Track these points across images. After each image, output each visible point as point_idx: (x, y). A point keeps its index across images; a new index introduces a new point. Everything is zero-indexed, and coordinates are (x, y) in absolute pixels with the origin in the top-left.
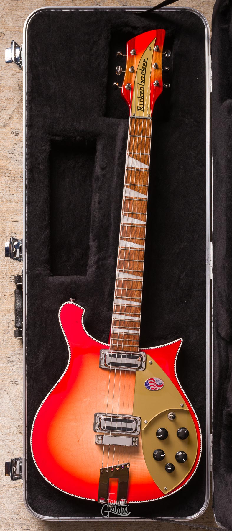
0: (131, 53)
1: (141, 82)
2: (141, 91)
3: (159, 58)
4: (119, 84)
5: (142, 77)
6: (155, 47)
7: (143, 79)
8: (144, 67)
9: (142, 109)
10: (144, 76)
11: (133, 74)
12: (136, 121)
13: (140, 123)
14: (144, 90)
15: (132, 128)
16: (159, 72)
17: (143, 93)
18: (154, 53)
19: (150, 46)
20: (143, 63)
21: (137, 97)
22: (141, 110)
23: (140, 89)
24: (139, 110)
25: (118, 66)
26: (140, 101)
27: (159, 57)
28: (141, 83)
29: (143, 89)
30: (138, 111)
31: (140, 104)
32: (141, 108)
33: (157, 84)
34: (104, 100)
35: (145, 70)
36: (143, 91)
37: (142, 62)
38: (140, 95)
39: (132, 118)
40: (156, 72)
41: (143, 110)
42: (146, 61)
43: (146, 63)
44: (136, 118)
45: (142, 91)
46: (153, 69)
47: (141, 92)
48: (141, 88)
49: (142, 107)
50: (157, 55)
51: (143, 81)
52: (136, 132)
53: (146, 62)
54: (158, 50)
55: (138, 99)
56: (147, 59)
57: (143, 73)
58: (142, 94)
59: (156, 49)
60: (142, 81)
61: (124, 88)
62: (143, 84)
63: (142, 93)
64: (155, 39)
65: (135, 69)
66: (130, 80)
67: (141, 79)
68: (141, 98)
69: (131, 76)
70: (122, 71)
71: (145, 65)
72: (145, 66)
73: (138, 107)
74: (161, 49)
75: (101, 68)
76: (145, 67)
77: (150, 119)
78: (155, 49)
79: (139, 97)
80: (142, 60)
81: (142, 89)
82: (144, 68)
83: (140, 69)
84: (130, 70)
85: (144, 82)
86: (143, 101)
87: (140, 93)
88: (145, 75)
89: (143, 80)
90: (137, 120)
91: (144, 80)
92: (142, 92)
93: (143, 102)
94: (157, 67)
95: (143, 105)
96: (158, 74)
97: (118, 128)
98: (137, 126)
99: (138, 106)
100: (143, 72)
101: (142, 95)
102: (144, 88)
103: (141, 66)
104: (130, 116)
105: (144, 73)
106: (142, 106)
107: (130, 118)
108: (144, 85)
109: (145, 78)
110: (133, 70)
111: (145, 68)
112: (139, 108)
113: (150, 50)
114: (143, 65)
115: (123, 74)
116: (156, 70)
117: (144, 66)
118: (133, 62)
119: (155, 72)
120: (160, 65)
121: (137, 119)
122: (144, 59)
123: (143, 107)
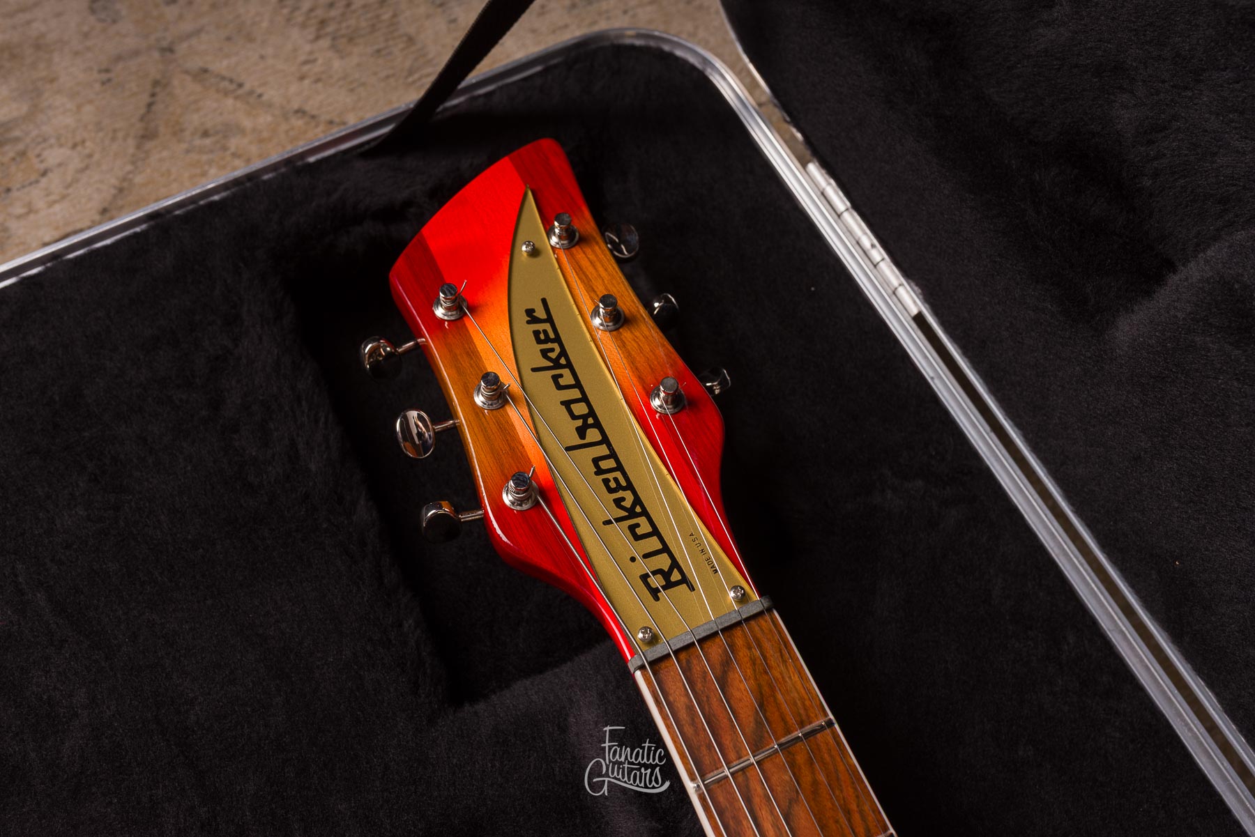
0: (440, 312)
1: (581, 432)
2: (606, 482)
3: (601, 269)
4: (452, 504)
5: (567, 404)
6: (549, 232)
7: (580, 409)
8: (552, 350)
9: (676, 576)
10: (576, 394)
11: (514, 414)
12: (687, 671)
13: (718, 667)
14: (620, 467)
15: (689, 730)
16: (647, 336)
17: (624, 483)
18: (564, 259)
19: (522, 234)
20: (536, 333)
21: (608, 522)
22: (669, 585)
23: (599, 471)
24: (665, 588)
25: (401, 410)
26: (637, 538)
27: (598, 265)
28: (582, 436)
29: (611, 463)
30: (657, 599)
31: (646, 556)
32: (666, 575)
33: (675, 399)
34: (409, 624)
35: (563, 361)
36: (618, 474)
37: (525, 331)
38: (618, 502)
39: (652, 664)
40: (631, 345)
41: (684, 580)
42: (540, 313)
43: (547, 326)
44: (676, 652)
45: (610, 476)
46: (606, 339)
47: (613, 485)
48: (596, 461)
49: (669, 562)
50: (585, 263)
51: (589, 421)
52: (727, 742)
53: (550, 320)
54: (573, 239)
55: (619, 532)
56: (544, 301)
57: (562, 382)
58: (624, 489)
59: (560, 237)
60: (579, 423)
61: (500, 508)
62: (593, 435)
63: (619, 487)
64: (525, 195)
65: (509, 380)
66: (512, 449)
67: (574, 417)
68: (632, 514)
69: (507, 430)
70: (438, 427)
71: (547, 340)
72: (553, 341)
73: (644, 578)
74: (586, 223)
75: (313, 467)
76: (556, 346)
77: (760, 614)
78: (554, 240)
79: (618, 520)
80: (521, 318)
81: (604, 465)
82: (553, 355)
83: (534, 370)
84: (479, 400)
85: (598, 425)
86: (650, 529)
87: (611, 491)
88: (578, 385)
89: (584, 417)
90: (688, 662)
91: (592, 413)
92: (616, 480)
93: (655, 532)
94: (618, 320)
95: (665, 549)
96: (647, 348)
97: (563, 729)
98: (714, 701)
99: (644, 567)
100: (561, 376)
101: (629, 498)
102: (613, 455)
103: (532, 354)
104: (633, 662)
105: (567, 379)
106: (663, 562)
107: (638, 675)
108: (605, 440)
109: (584, 399)
110: (500, 396)
111: (558, 350)
112: (656, 582)
113: (535, 253)
114: (539, 341)
115: (451, 441)
116: (626, 334)
117: (550, 345)
118: (473, 354)
119: (623, 345)
120: (628, 301)
121: (683, 656)
122: (530, 312)
123: (675, 564)
